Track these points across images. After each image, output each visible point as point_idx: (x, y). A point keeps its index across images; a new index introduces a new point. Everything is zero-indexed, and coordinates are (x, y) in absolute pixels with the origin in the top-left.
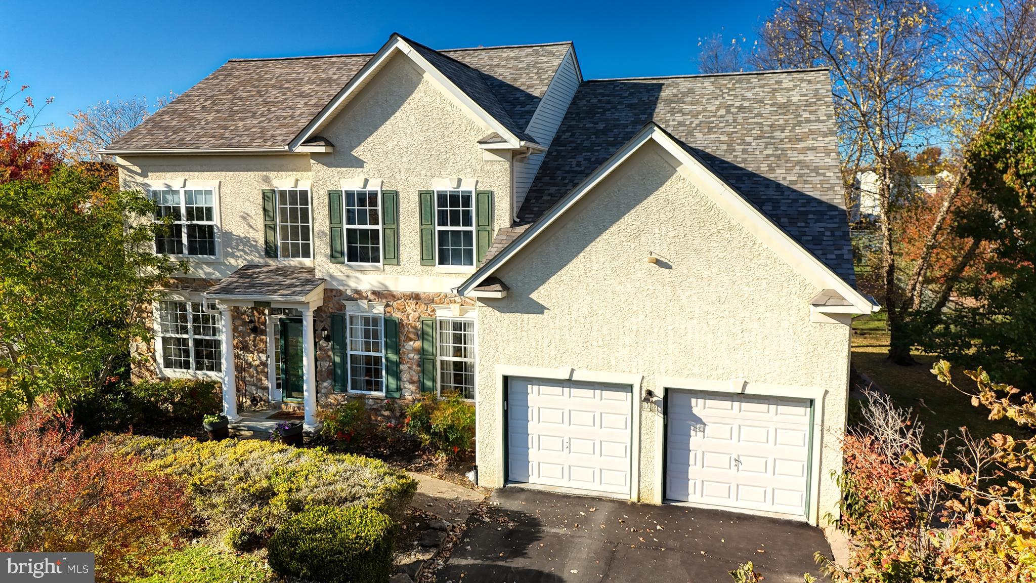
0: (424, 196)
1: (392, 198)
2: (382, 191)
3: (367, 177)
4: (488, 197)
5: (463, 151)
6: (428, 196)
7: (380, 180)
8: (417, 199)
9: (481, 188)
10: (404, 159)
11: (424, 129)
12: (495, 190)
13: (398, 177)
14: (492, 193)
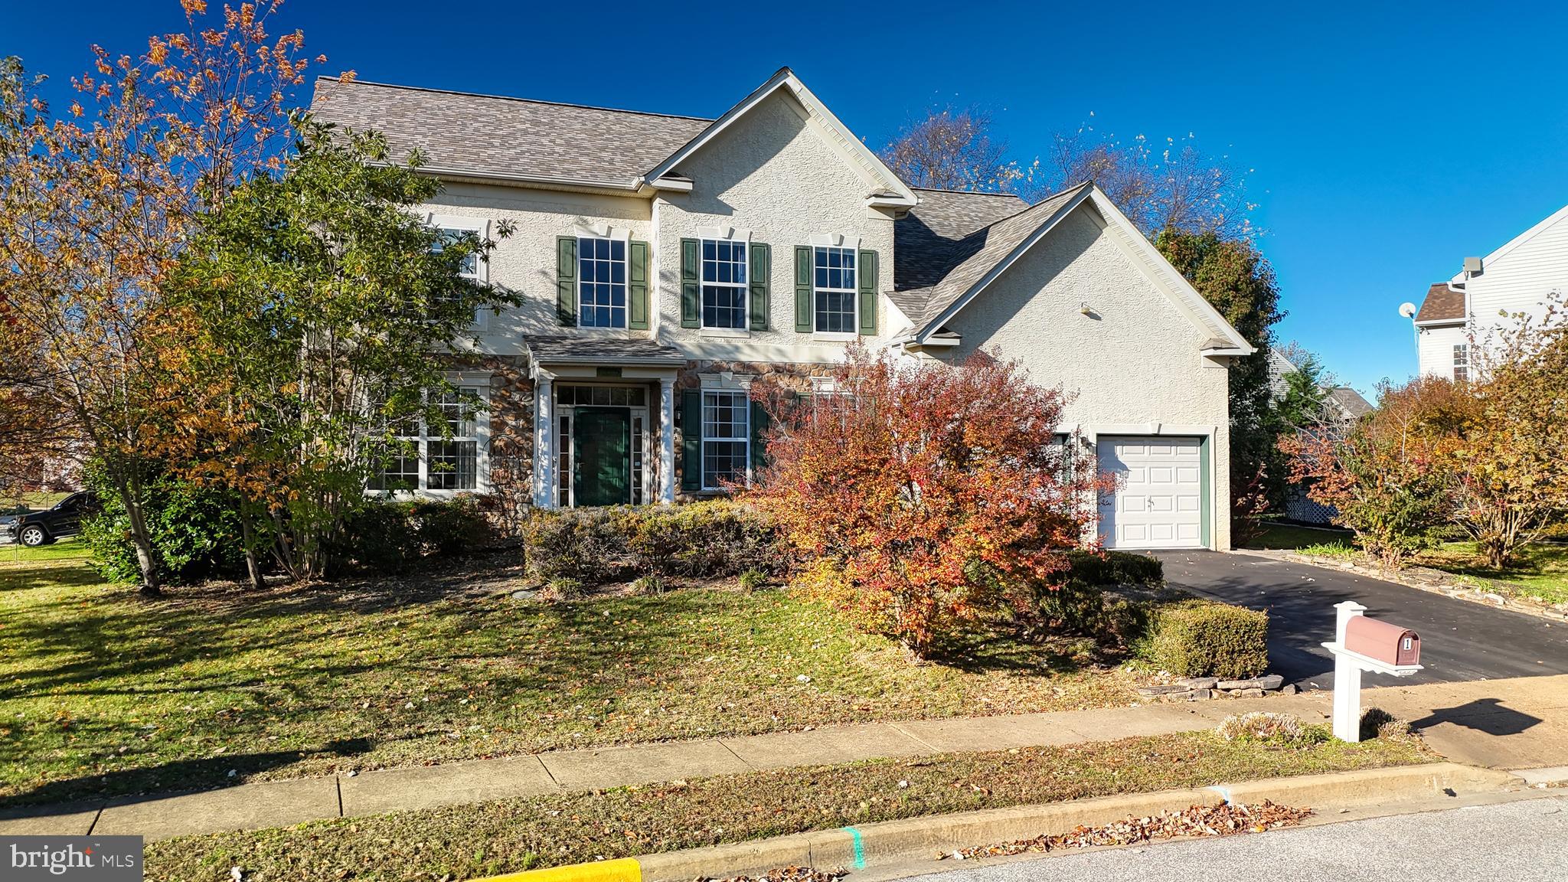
0: (801, 251)
1: (762, 253)
2: (750, 243)
3: (731, 225)
4: (870, 258)
5: (845, 206)
6: (806, 252)
7: (748, 231)
8: (792, 256)
9: (864, 247)
10: (777, 209)
11: (801, 177)
12: (879, 250)
13: (769, 228)
14: (876, 253)
